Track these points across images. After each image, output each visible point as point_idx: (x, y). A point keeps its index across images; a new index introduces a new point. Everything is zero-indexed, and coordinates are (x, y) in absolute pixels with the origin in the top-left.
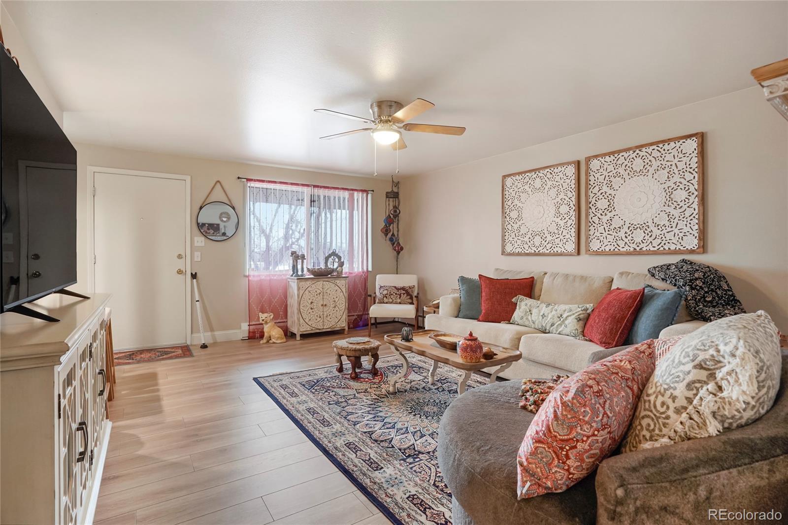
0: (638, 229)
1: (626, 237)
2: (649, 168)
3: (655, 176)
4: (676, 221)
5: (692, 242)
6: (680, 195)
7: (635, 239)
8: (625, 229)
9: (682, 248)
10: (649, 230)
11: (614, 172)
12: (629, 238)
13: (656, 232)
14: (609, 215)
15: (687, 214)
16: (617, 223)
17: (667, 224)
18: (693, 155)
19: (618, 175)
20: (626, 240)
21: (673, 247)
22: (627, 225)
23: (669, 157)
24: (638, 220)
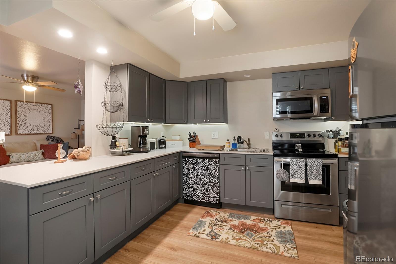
0: (35, 127)
1: (32, 129)
2: (38, 109)
3: (40, 112)
4: (46, 125)
5: (50, 131)
6: (47, 119)
7: (34, 130)
8: (31, 127)
9: (48, 133)
10: (39, 127)
11: (27, 108)
12: (33, 130)
13: (41, 128)
14: (25, 122)
15: (49, 124)
16: (28, 125)
17: (44, 126)
18: (50, 109)
19: (28, 109)
20: (31, 130)
21: (45, 133)
22: (32, 125)
23: (44, 108)
24: (35, 124)
